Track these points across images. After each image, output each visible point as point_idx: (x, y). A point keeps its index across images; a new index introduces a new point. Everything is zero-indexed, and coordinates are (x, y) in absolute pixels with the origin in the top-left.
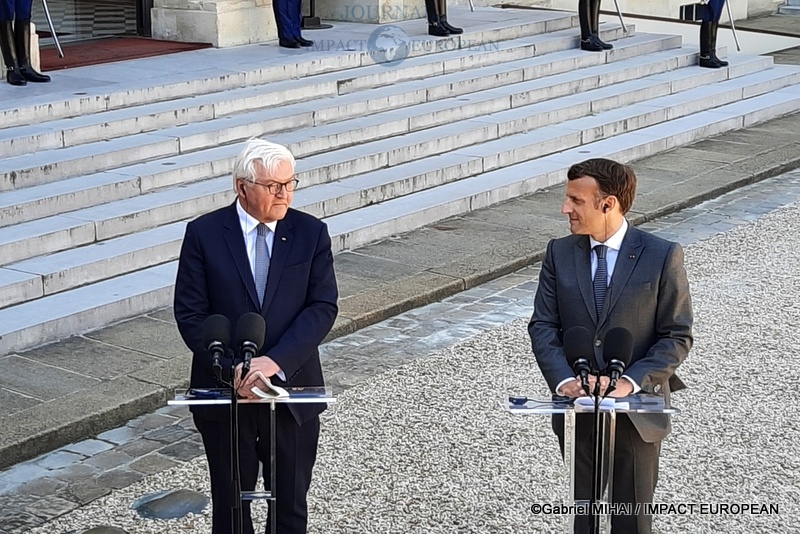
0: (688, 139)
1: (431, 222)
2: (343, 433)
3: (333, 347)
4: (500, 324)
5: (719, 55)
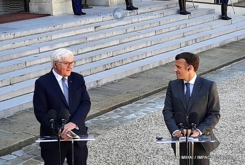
0: (218, 45)
1: (128, 75)
2: (98, 151)
3: (94, 120)
4: (153, 111)
5: (228, 16)
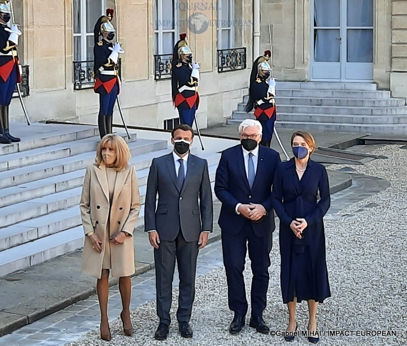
1: (3, 275)
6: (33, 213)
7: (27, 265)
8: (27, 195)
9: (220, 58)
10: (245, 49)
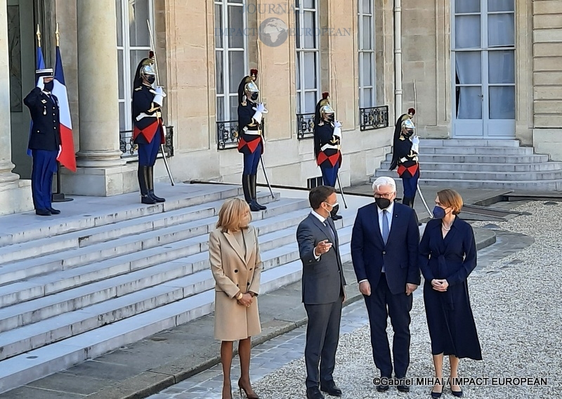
1: (149, 335)
6: (179, 273)
7: (173, 324)
8: (172, 255)
9: (362, 117)
10: (387, 107)
